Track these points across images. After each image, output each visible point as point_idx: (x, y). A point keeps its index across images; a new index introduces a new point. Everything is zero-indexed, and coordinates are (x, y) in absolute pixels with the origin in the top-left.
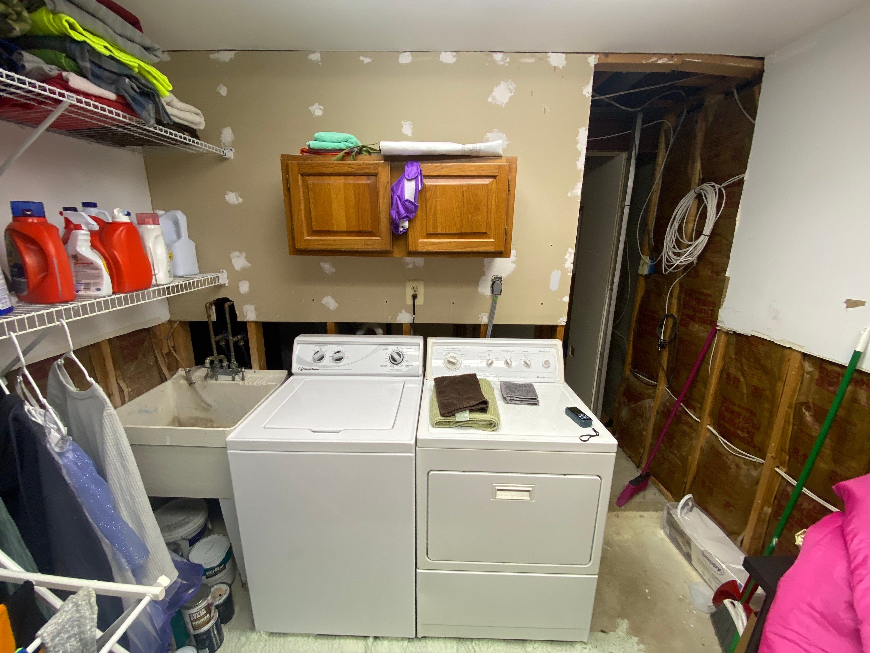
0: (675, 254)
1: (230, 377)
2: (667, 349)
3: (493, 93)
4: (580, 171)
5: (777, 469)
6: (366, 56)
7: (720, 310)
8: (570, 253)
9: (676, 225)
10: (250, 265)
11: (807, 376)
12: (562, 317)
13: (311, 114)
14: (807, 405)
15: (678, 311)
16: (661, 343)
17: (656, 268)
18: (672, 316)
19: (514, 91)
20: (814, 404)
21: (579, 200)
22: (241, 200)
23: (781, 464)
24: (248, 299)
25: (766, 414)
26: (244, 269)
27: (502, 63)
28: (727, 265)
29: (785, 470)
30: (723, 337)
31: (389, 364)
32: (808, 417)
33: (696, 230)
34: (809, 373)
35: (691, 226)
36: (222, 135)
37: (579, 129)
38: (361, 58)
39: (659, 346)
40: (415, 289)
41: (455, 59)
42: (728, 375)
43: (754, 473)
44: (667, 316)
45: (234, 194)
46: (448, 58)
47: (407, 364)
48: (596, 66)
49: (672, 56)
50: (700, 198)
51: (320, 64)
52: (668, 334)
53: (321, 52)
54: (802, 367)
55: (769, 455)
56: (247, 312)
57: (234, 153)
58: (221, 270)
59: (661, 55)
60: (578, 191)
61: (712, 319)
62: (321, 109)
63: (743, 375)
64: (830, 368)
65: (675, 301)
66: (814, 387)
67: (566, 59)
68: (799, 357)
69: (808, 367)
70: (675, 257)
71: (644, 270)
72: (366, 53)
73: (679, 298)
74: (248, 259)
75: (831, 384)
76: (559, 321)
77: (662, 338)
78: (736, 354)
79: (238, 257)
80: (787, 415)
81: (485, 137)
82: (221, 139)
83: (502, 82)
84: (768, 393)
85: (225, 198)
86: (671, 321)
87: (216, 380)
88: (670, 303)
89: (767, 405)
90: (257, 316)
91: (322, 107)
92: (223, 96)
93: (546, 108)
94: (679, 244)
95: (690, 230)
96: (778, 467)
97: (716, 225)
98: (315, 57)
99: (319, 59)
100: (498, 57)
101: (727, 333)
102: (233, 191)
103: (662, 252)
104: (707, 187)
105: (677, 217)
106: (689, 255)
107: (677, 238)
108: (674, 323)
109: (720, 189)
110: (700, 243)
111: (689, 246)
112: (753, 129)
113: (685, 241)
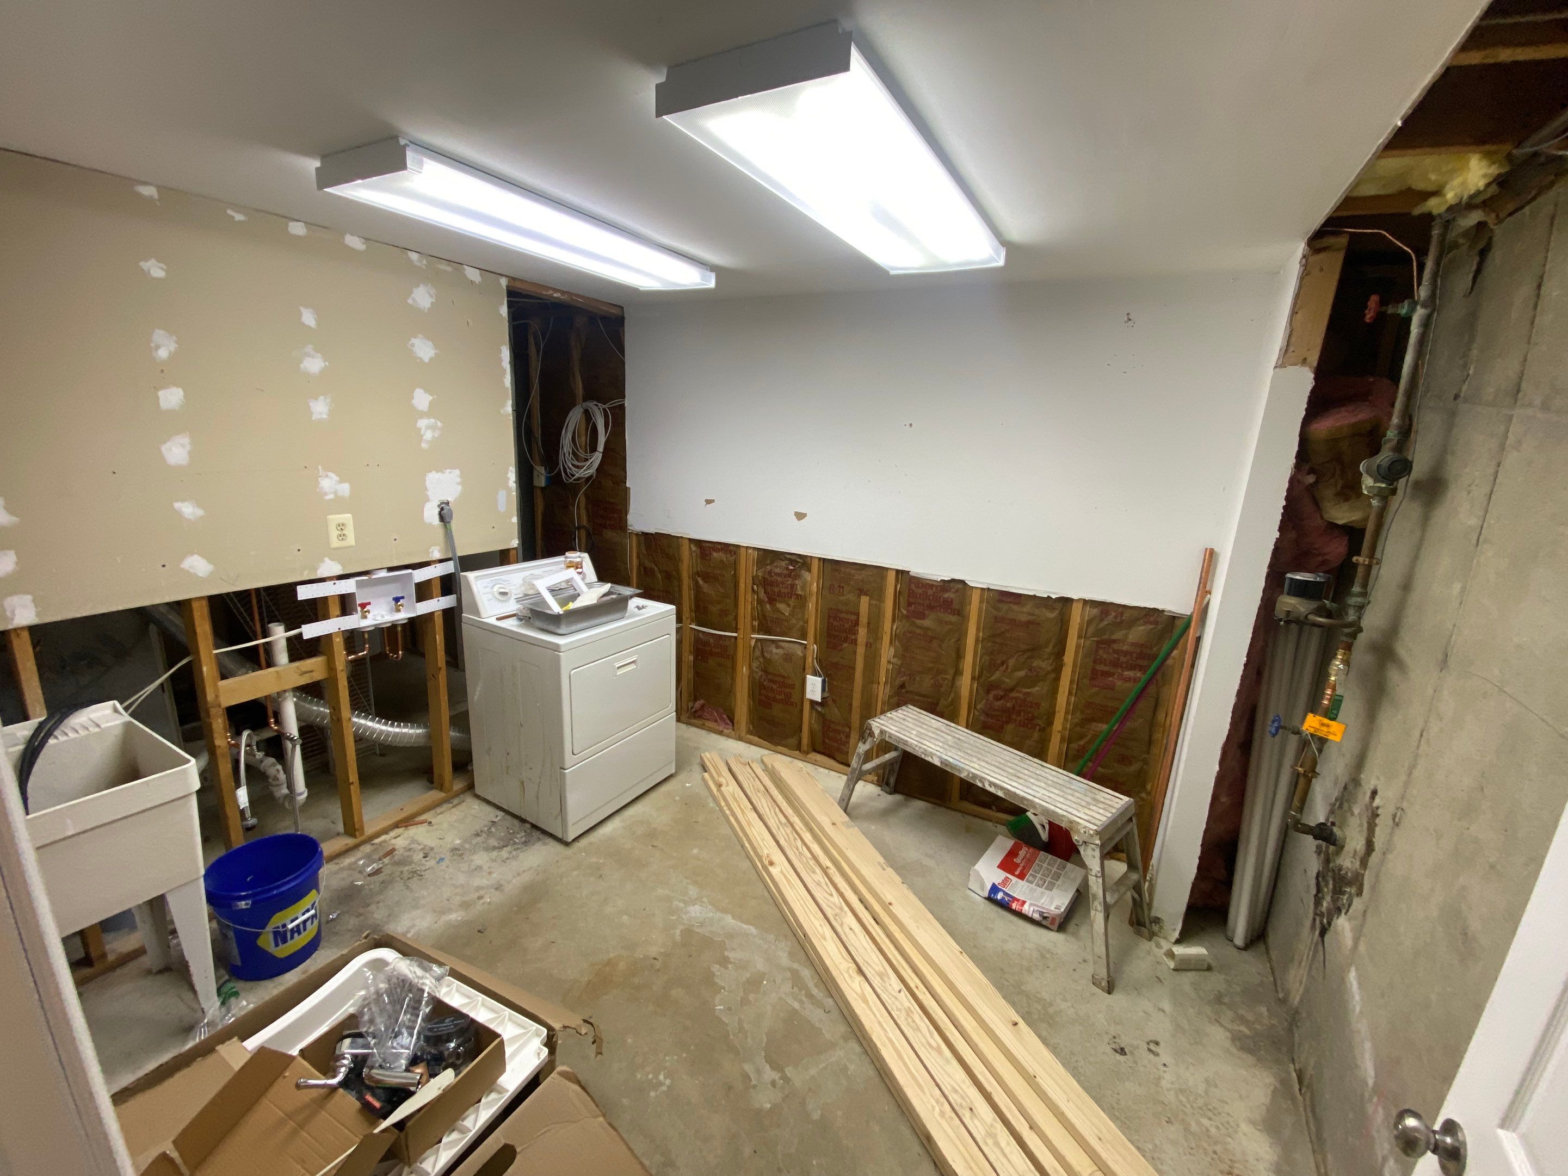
0: (573, 465)
3: (412, 294)
6: (237, 212)
7: (629, 517)
8: (512, 471)
9: (570, 436)
11: (694, 553)
12: (514, 539)
13: (144, 273)
14: (698, 574)
15: (589, 521)
17: (554, 479)
18: (584, 527)
19: (434, 297)
20: (701, 571)
21: (513, 418)
23: (692, 622)
25: (676, 589)
27: (418, 264)
28: (626, 476)
29: (694, 625)
30: (634, 538)
32: (701, 582)
33: (590, 445)
34: (695, 551)
37: (502, 347)
38: (227, 212)
40: (341, 526)
41: (365, 246)
42: (645, 568)
44: (579, 528)
46: (354, 242)
48: (507, 286)
49: (563, 293)
50: (588, 415)
51: (157, 203)
52: (583, 545)
53: (158, 187)
54: (690, 548)
55: (684, 619)
59: (556, 290)
60: (510, 408)
61: (622, 525)
62: (161, 269)
63: (655, 565)
64: (704, 545)
65: (583, 512)
66: (699, 560)
67: (481, 276)
68: (687, 541)
69: (694, 548)
70: (576, 470)
71: (541, 480)
72: (234, 206)
73: (587, 509)
75: (707, 555)
76: (511, 544)
78: (647, 550)
80: (689, 586)
81: (410, 342)
83: (421, 285)
84: (674, 573)
86: (583, 532)
88: (578, 515)
89: (676, 583)
90: (37, 614)
91: (163, 266)
93: (470, 320)
94: (576, 457)
95: (584, 443)
96: (690, 625)
97: (607, 442)
98: (148, 191)
99: (156, 196)
100: (414, 256)
101: (637, 535)
103: (558, 464)
104: (591, 405)
105: (569, 428)
106: (588, 468)
107: (573, 450)
108: (588, 531)
109: (604, 410)
110: (597, 458)
111: (586, 460)
112: (623, 363)
113: (582, 454)
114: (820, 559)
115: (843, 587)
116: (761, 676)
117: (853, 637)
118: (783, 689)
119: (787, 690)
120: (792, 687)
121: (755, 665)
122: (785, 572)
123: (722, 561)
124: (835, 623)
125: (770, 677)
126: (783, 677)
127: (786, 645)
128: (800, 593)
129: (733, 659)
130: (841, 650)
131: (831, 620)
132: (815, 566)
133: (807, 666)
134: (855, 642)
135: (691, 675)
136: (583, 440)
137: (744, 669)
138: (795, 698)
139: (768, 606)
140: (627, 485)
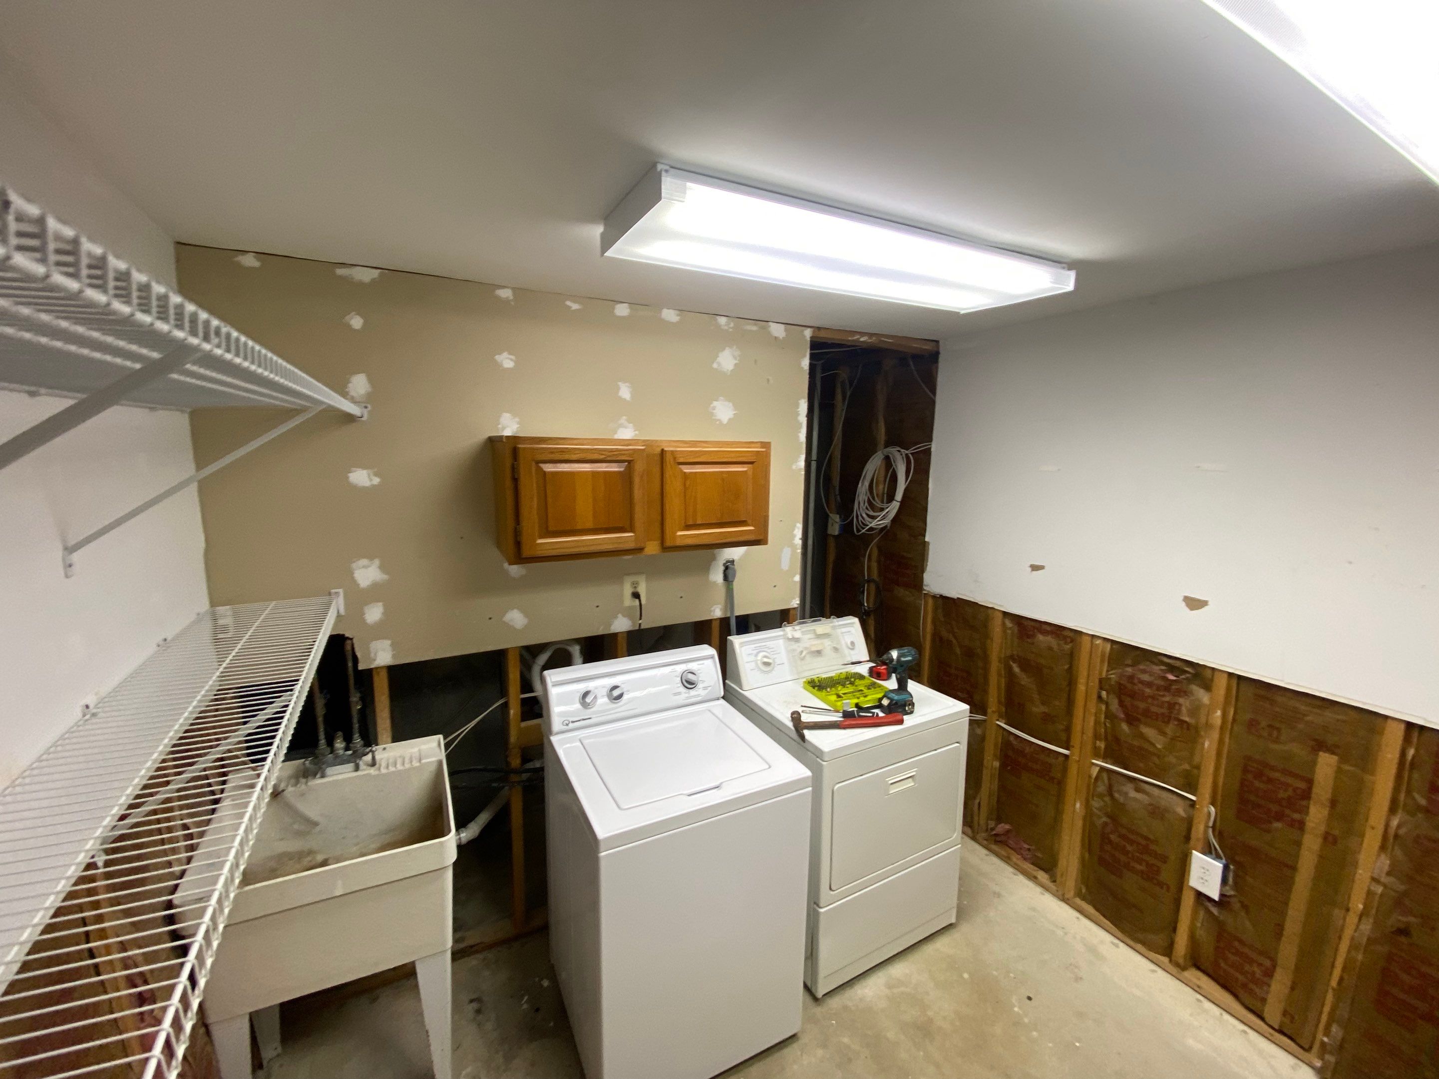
0: (868, 515)
1: (351, 766)
2: (872, 617)
3: (718, 359)
4: (802, 442)
5: (998, 722)
6: (575, 302)
7: (925, 575)
8: (798, 528)
9: (867, 484)
10: (385, 577)
11: (1009, 632)
12: (794, 598)
13: (498, 365)
14: (1012, 657)
15: (880, 574)
16: (865, 609)
17: (847, 528)
18: (873, 581)
19: (738, 358)
20: (1018, 656)
21: (803, 473)
22: (376, 481)
23: (1000, 717)
24: (379, 631)
26: (375, 586)
27: (726, 328)
28: (925, 530)
29: (1004, 721)
30: (930, 602)
31: (683, 689)
32: (1016, 669)
33: (887, 494)
34: (1010, 628)
35: (881, 487)
36: (350, 385)
37: (800, 401)
38: (568, 303)
39: (864, 614)
40: (635, 585)
41: (679, 317)
42: (941, 639)
43: (979, 731)
44: (869, 581)
45: (365, 472)
46: (670, 315)
47: (705, 685)
48: (811, 338)
49: (871, 335)
50: (888, 462)
51: (512, 303)
52: (872, 599)
53: (513, 289)
55: (989, 711)
56: (375, 654)
57: (369, 412)
58: (333, 591)
59: (862, 334)
60: (802, 464)
61: (917, 583)
62: (511, 360)
63: (955, 638)
64: (1026, 623)
65: (874, 565)
66: (1016, 641)
67: (786, 330)
68: (1000, 615)
69: (1009, 624)
70: (870, 520)
71: (834, 529)
72: (575, 298)
73: (879, 562)
74: (382, 568)
75: (1029, 637)
76: (792, 604)
77: (866, 604)
78: (945, 617)
79: (365, 567)
80: (999, 670)
81: (712, 406)
82: (347, 390)
83: (727, 348)
84: (979, 651)
85: (348, 478)
86: (873, 587)
87: (323, 776)
88: (869, 567)
89: (980, 663)
90: (394, 656)
91: (513, 357)
92: (355, 330)
93: (770, 378)
94: (871, 505)
95: (881, 492)
96: (998, 720)
97: (906, 490)
98: (505, 294)
99: (511, 298)
100: (722, 321)
101: (934, 597)
102: (364, 467)
103: (853, 511)
104: (893, 451)
105: (867, 477)
106: (883, 518)
107: (869, 499)
108: (877, 588)
109: (907, 455)
110: (894, 507)
111: (882, 510)
112: (933, 403)
113: (878, 504)
114: (1231, 675)
115: (1279, 730)
116: (1106, 824)
117: (1296, 816)
118: (1146, 857)
119: (1152, 860)
120: (1164, 859)
121: (1096, 804)
122: (1162, 683)
123: (1050, 648)
124: (1257, 784)
125: (1124, 831)
126: (1147, 838)
127: (1156, 792)
128: (1187, 719)
129: (1061, 784)
130: (1268, 831)
131: (1250, 777)
132: (1221, 684)
133: (1194, 835)
134: (1300, 826)
135: (995, 786)
136: (882, 488)
137: (1078, 805)
138: (1167, 875)
139: (1125, 727)
140: (927, 539)
